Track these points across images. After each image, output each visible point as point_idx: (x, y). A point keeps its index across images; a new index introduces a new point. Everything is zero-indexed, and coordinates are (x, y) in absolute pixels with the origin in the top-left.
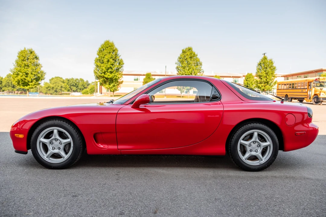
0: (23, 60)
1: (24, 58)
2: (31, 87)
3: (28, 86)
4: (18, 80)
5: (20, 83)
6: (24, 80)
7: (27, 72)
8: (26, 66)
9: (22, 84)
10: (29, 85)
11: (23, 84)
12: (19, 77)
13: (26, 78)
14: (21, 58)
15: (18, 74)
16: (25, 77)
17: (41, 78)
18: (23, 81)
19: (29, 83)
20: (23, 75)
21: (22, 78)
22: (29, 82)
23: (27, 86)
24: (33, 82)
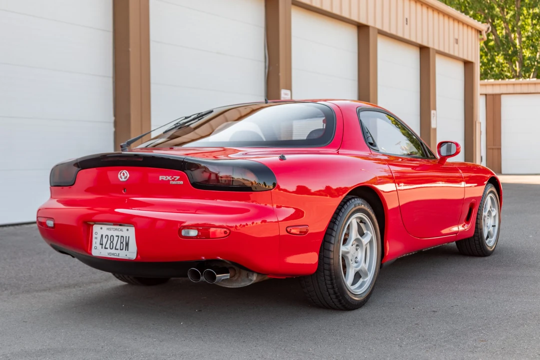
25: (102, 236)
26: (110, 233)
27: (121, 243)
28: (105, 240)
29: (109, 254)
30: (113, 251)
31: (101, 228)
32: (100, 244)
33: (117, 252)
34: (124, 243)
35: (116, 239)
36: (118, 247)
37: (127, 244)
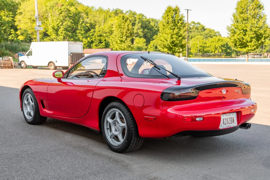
0: (242, 13)
1: (243, 9)
2: (250, 48)
3: (247, 48)
4: (235, 40)
5: (237, 45)
6: (242, 40)
7: (245, 29)
8: (244, 20)
9: (239, 45)
10: (248, 46)
11: (241, 44)
12: (236, 37)
13: (244, 37)
14: (239, 9)
15: (235, 33)
16: (242, 36)
17: (264, 35)
18: (240, 41)
19: (248, 44)
20: (240, 32)
21: (239, 37)
22: (248, 42)
23: (245, 47)
24: (252, 42)
25: (224, 119)
26: (226, 117)
27: (231, 120)
28: (225, 121)
29: (227, 126)
30: (229, 125)
31: (223, 116)
32: (223, 123)
33: (230, 125)
34: (232, 120)
35: (229, 119)
36: (230, 123)
37: (233, 120)
